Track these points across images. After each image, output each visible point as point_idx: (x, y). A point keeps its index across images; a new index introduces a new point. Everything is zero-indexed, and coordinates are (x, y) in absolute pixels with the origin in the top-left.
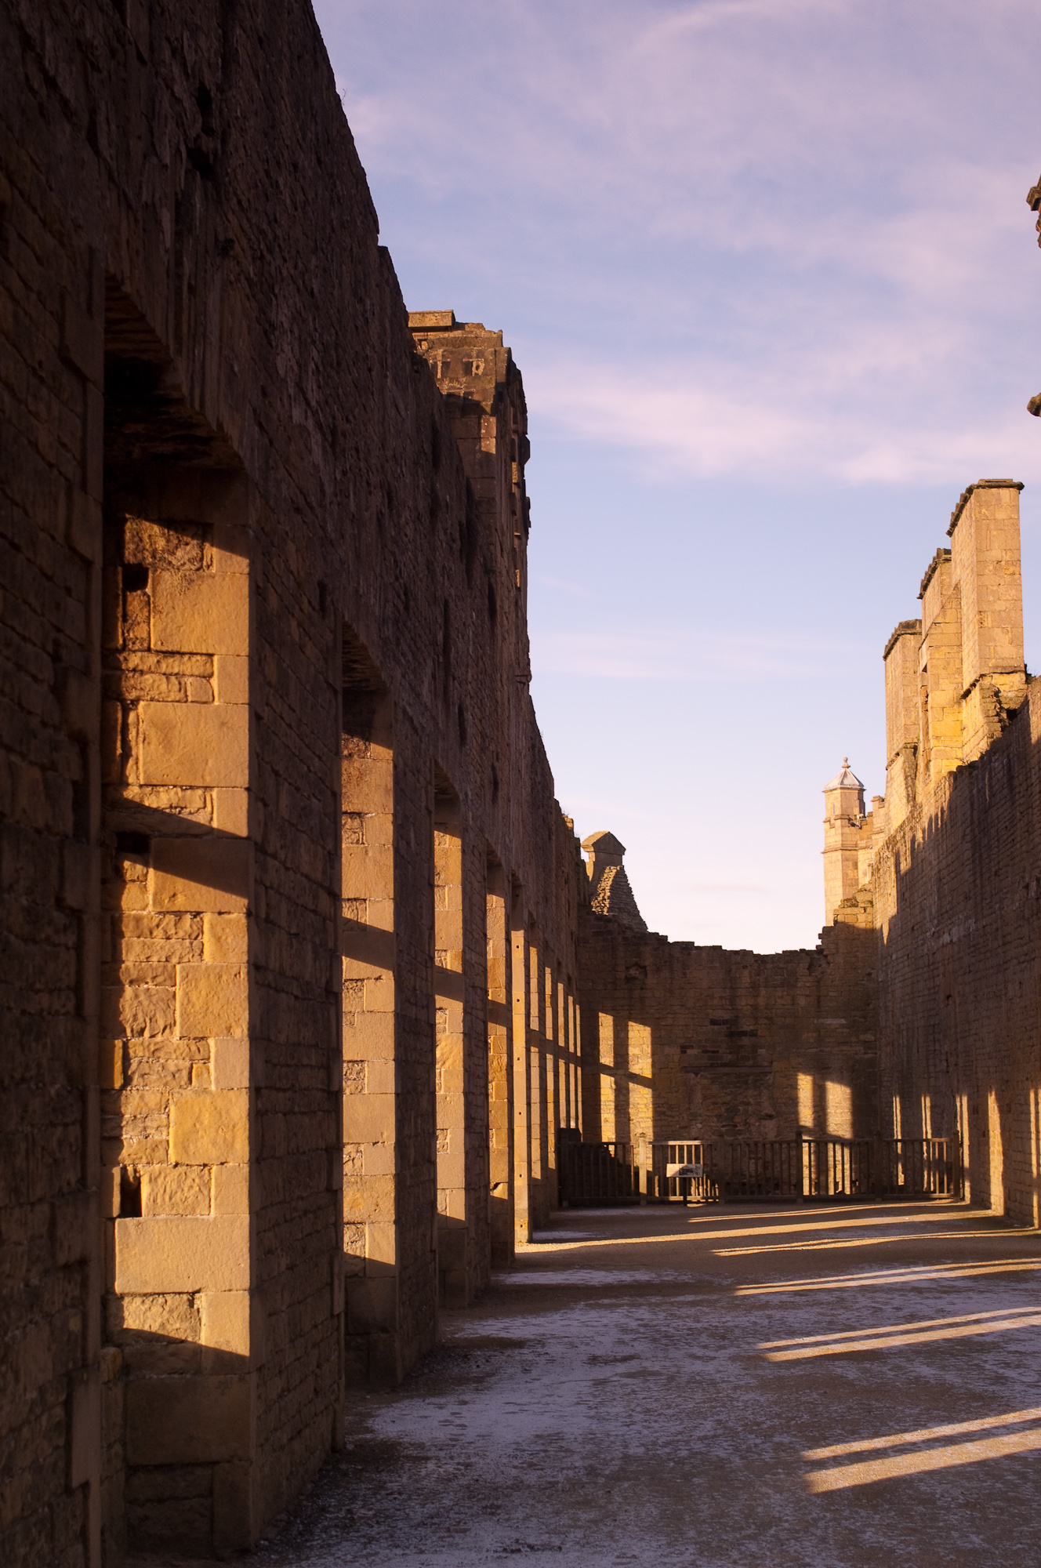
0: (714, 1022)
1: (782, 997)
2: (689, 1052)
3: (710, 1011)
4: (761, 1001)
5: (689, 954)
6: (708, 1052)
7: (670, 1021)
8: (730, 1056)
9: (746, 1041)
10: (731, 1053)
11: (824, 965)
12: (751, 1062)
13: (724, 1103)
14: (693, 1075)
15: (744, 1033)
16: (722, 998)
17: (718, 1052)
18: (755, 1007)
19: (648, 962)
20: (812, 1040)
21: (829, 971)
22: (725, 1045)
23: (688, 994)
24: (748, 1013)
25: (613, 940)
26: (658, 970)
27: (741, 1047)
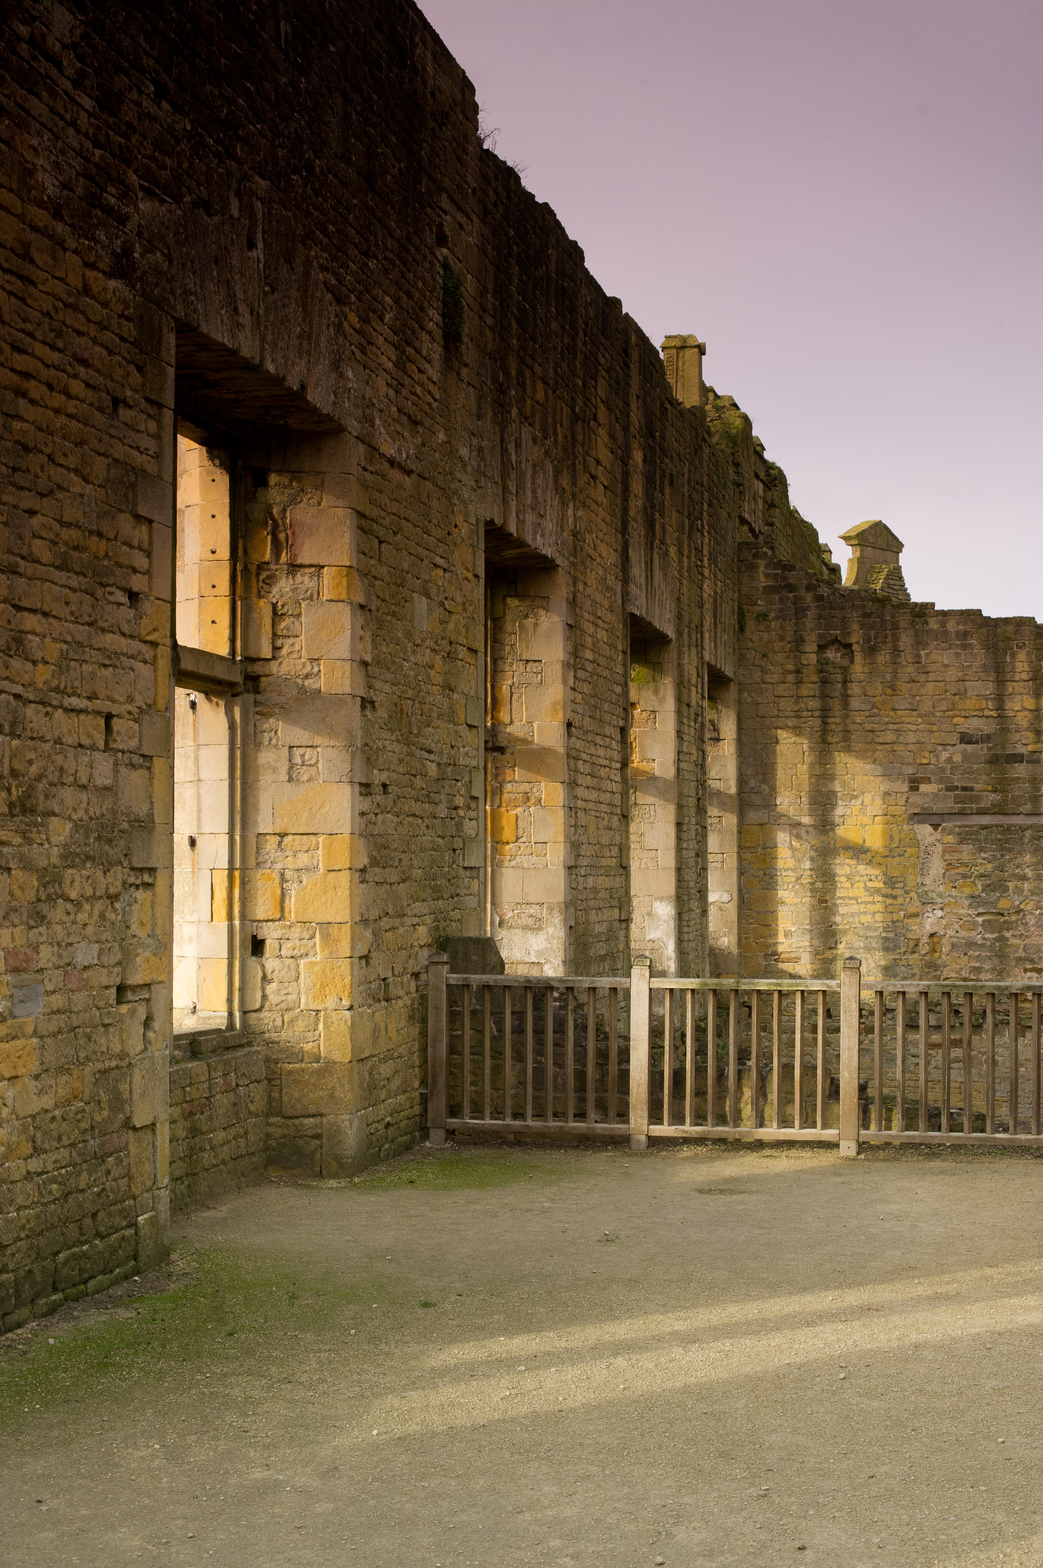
0: (966, 739)
2: (923, 788)
3: (960, 720)
6: (957, 788)
7: (890, 737)
8: (992, 796)
9: (1021, 770)
10: (994, 791)
12: (1028, 807)
13: (982, 876)
14: (929, 829)
15: (1018, 758)
16: (979, 697)
17: (972, 789)
19: (856, 637)
22: (984, 777)
23: (922, 691)
24: (1025, 723)
25: (796, 600)
26: (872, 651)
27: (1013, 780)
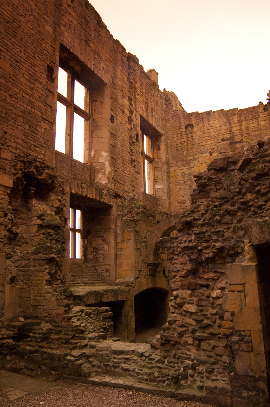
0: (223, 140)
1: (253, 124)
2: (214, 154)
3: (221, 136)
4: (244, 127)
5: (210, 115)
6: (222, 153)
7: (204, 143)
8: (231, 153)
9: (238, 145)
15: (237, 142)
16: (225, 129)
17: (226, 152)
18: (241, 130)
19: (193, 122)
22: (229, 149)
23: (211, 131)
24: (238, 133)
25: (179, 117)
26: (198, 124)
27: (236, 148)
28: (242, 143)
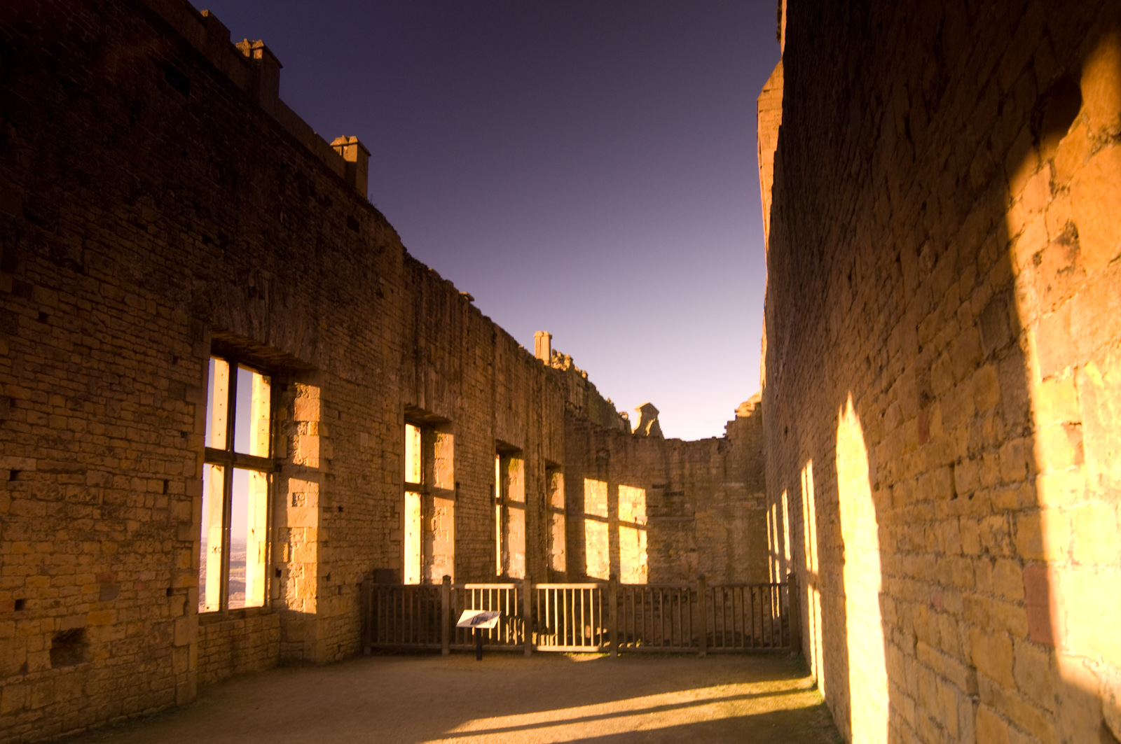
0: (654, 486)
1: (700, 469)
2: (639, 506)
3: (652, 479)
4: (687, 472)
6: (651, 506)
9: (676, 499)
10: (666, 507)
11: (729, 447)
12: (680, 513)
13: (662, 541)
15: (675, 494)
16: (659, 470)
17: (658, 506)
18: (682, 476)
19: (611, 447)
20: (721, 498)
21: (731, 451)
22: (662, 502)
23: (637, 468)
24: (677, 480)
25: (588, 434)
26: (617, 452)
27: (673, 503)
28: (682, 497)
